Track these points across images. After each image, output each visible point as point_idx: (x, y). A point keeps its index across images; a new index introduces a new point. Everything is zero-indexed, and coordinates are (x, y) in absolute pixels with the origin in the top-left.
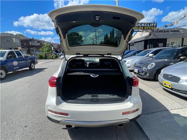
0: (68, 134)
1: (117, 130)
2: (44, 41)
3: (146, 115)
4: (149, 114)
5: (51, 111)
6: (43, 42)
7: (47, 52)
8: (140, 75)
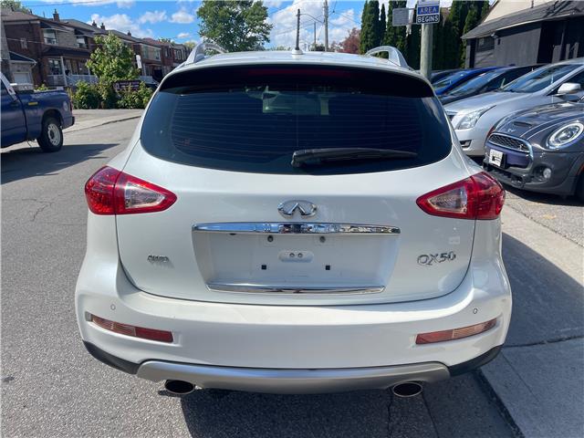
0: (182, 416)
1: (392, 407)
2: (103, 27)
3: (529, 348)
4: (542, 343)
5: (101, 321)
6: (98, 35)
7: (115, 79)
8: (509, 175)
